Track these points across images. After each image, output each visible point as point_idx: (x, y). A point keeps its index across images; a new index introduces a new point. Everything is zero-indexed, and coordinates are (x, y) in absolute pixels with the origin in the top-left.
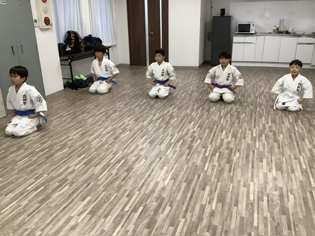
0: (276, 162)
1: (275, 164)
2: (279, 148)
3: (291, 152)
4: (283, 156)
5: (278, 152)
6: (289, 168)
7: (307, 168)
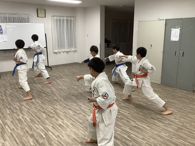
0: (23, 122)
1: (22, 121)
2: (27, 131)
3: (18, 132)
4: (21, 127)
5: (25, 128)
6: (14, 123)
7: (5, 126)
